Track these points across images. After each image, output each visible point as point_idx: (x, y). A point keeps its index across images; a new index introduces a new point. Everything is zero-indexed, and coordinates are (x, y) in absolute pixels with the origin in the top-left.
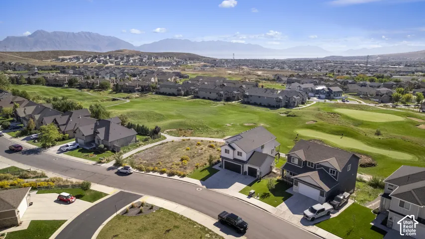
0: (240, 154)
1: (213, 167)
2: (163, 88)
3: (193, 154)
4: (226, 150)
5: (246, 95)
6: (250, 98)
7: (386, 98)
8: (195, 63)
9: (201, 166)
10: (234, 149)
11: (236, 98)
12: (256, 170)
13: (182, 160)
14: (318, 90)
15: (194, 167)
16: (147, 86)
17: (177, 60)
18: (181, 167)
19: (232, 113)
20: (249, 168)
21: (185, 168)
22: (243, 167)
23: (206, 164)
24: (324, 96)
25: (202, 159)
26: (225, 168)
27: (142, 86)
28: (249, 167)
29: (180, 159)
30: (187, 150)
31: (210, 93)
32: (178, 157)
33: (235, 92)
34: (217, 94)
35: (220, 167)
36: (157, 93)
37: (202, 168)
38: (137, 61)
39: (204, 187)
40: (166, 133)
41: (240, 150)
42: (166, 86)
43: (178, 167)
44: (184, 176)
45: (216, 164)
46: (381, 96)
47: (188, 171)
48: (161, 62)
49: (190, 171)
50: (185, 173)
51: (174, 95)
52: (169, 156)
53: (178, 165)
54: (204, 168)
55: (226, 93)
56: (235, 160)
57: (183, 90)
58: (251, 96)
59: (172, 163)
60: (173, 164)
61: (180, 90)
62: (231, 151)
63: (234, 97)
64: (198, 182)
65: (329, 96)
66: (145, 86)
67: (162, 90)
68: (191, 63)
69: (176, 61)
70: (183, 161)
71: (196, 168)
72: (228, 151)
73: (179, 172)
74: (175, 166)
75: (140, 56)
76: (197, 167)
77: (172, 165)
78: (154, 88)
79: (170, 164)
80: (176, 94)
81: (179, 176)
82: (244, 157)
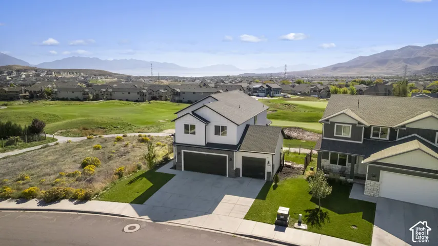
0: (220, 130)
1: (158, 171)
2: (62, 92)
3: (107, 155)
4: (186, 127)
5: (177, 92)
6: (183, 96)
7: (324, 93)
8: (107, 79)
9: (129, 173)
10: (206, 122)
11: (163, 98)
12: (264, 160)
13: (84, 165)
14: (256, 88)
15: (113, 175)
16: (39, 92)
17: (85, 75)
18: (78, 180)
19: (163, 112)
20: (245, 159)
21: (90, 181)
22: (231, 160)
23: (139, 168)
24: (264, 94)
25: (128, 160)
26: (185, 169)
27: (31, 92)
28: (243, 158)
29: (79, 165)
30: (97, 149)
31: (129, 93)
32: (75, 161)
33: (162, 91)
34: (138, 93)
35: (174, 168)
36: (53, 99)
37: (132, 176)
38: (31, 76)
39: (146, 219)
40: (57, 135)
41: (221, 122)
42: (66, 90)
43: (72, 180)
44: (86, 199)
45: (161, 164)
46: (320, 91)
47: (98, 186)
48: (64, 77)
49: (104, 186)
50: (88, 191)
51: (78, 100)
52: (53, 163)
53: (74, 175)
54: (138, 174)
55: (150, 91)
56: (210, 146)
57: (91, 93)
58: (184, 93)
59: (58, 175)
60: (61, 176)
61: (87, 93)
62: (200, 126)
63: (161, 96)
64: (126, 209)
65: (269, 93)
66: (35, 92)
67: (61, 95)
68: (101, 79)
69: (84, 77)
70: (87, 168)
71: (118, 176)
72: (193, 127)
73: (73, 190)
74: (65, 178)
75: (36, 71)
76: (120, 175)
77: (58, 178)
78: (49, 94)
79: (52, 177)
80: (82, 99)
81: (71, 200)
82: (231, 137)
